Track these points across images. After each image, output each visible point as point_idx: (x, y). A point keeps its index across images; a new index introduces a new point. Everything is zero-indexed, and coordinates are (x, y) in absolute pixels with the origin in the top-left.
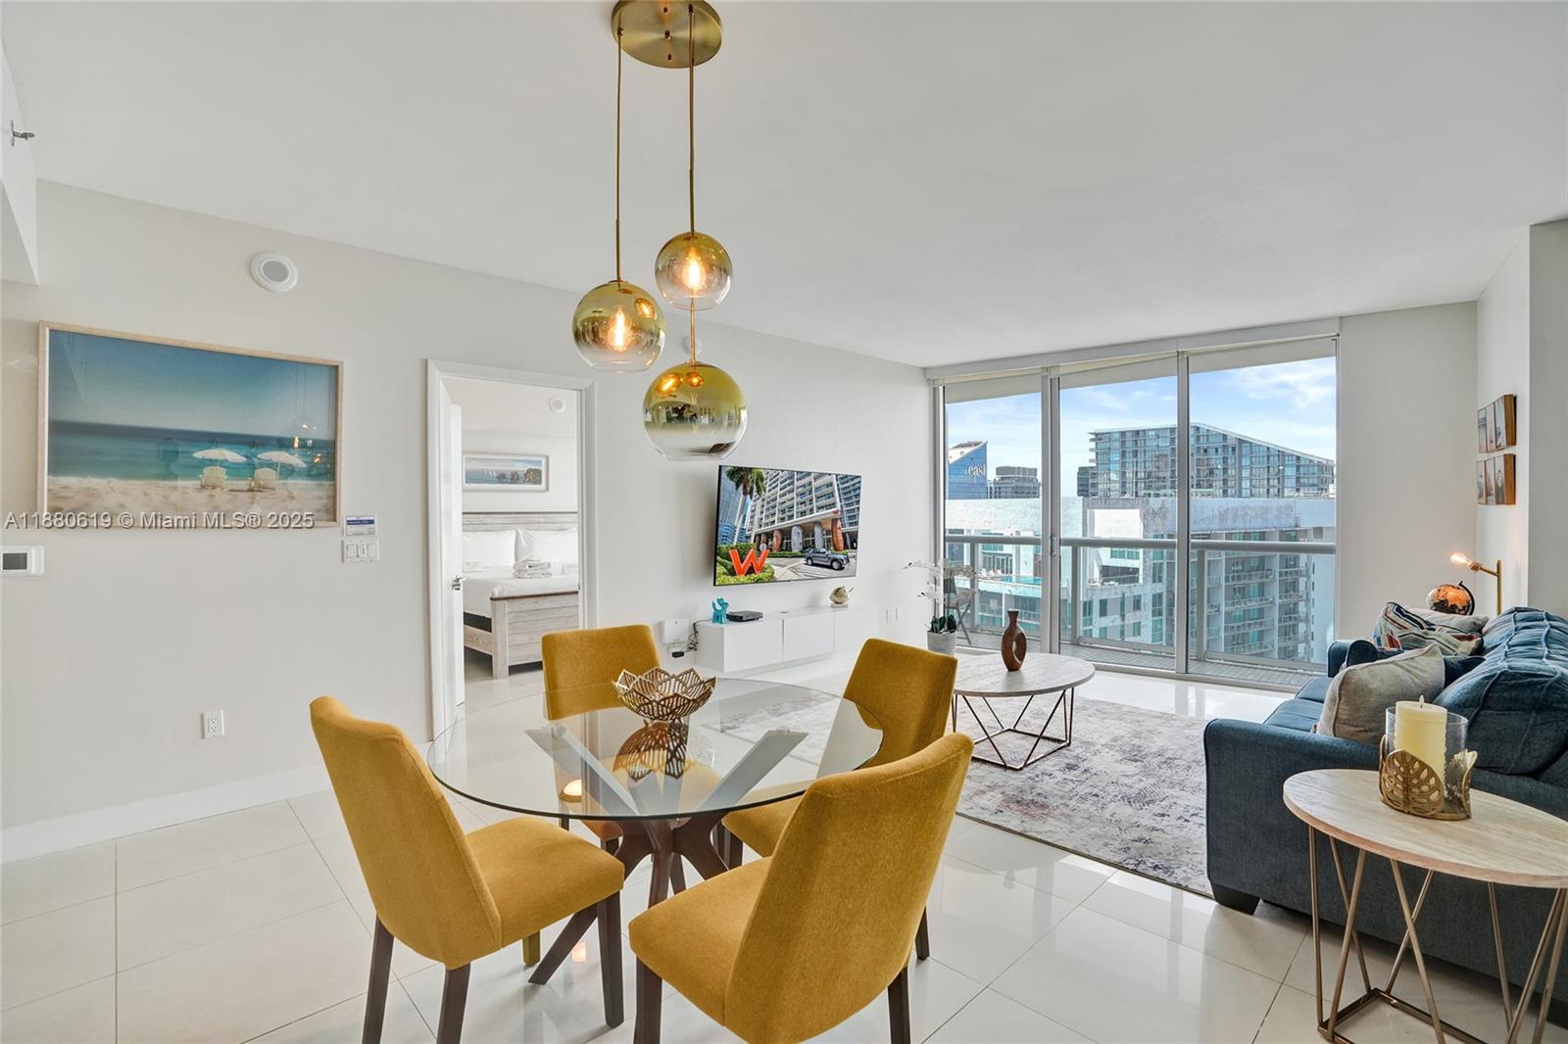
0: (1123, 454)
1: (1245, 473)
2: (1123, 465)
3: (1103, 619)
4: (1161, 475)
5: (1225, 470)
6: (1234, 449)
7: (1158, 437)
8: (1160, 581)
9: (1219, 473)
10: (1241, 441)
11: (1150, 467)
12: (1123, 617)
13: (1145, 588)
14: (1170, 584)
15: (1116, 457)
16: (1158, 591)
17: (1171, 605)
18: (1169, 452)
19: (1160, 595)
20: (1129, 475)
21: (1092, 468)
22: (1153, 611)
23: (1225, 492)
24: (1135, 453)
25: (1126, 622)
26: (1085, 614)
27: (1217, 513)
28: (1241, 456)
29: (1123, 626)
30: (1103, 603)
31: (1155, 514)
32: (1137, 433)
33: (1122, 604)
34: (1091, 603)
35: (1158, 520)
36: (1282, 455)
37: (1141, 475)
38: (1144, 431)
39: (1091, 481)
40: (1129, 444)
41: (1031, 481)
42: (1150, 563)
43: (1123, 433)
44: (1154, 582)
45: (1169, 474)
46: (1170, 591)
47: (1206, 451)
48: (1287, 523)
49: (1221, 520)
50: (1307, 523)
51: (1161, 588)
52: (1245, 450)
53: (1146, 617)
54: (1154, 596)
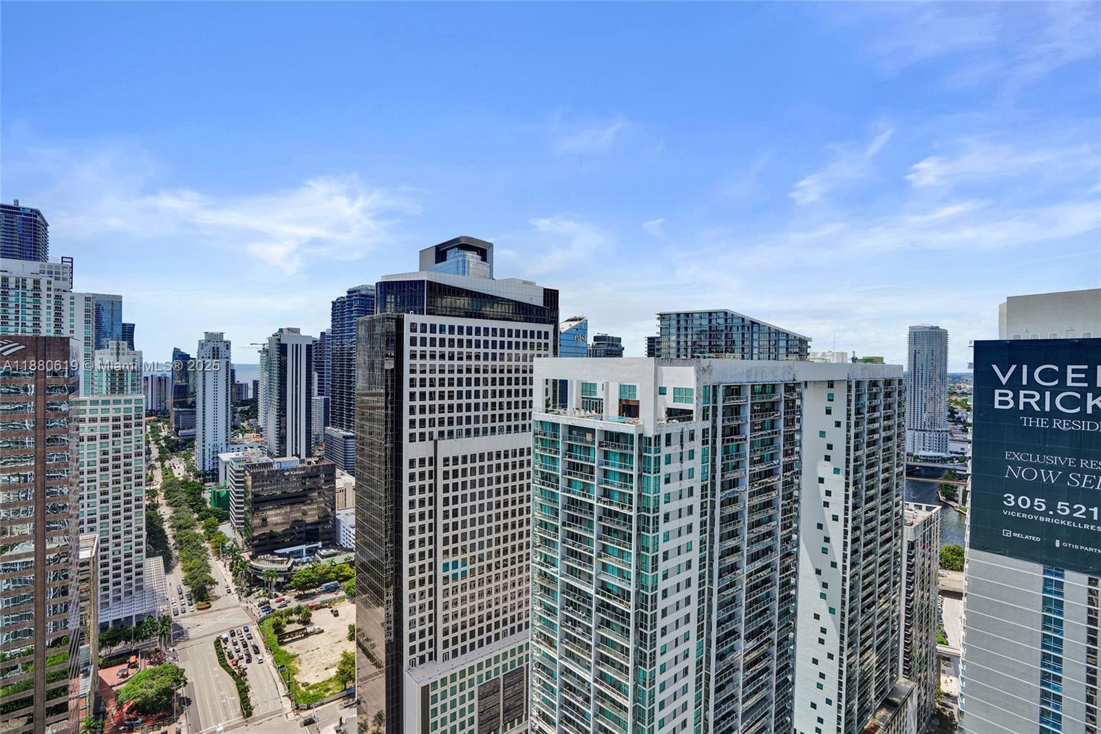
0: (679, 329)
1: (756, 344)
2: (678, 336)
3: (668, 447)
4: (703, 344)
5: (743, 342)
6: (748, 328)
7: (701, 318)
8: (707, 419)
9: (738, 343)
10: (753, 323)
11: (695, 337)
12: (682, 446)
13: (697, 424)
14: (714, 421)
15: (674, 331)
16: (706, 427)
17: (715, 436)
18: (708, 329)
19: (708, 429)
20: (682, 344)
21: (657, 338)
22: (703, 441)
23: (743, 356)
24: (686, 328)
25: (684, 450)
26: (655, 445)
27: (745, 371)
28: (752, 332)
29: (682, 453)
30: (668, 437)
31: (704, 370)
32: (687, 315)
33: (682, 436)
34: (659, 436)
35: (707, 375)
36: (778, 332)
37: (689, 344)
38: (692, 314)
39: (656, 347)
40: (682, 323)
41: (617, 346)
42: (701, 406)
43: (678, 315)
44: (703, 420)
45: (707, 343)
46: (714, 428)
47: (731, 328)
48: (788, 378)
49: (748, 376)
50: (800, 379)
51: (708, 424)
52: (756, 329)
53: (697, 445)
54: (704, 430)
